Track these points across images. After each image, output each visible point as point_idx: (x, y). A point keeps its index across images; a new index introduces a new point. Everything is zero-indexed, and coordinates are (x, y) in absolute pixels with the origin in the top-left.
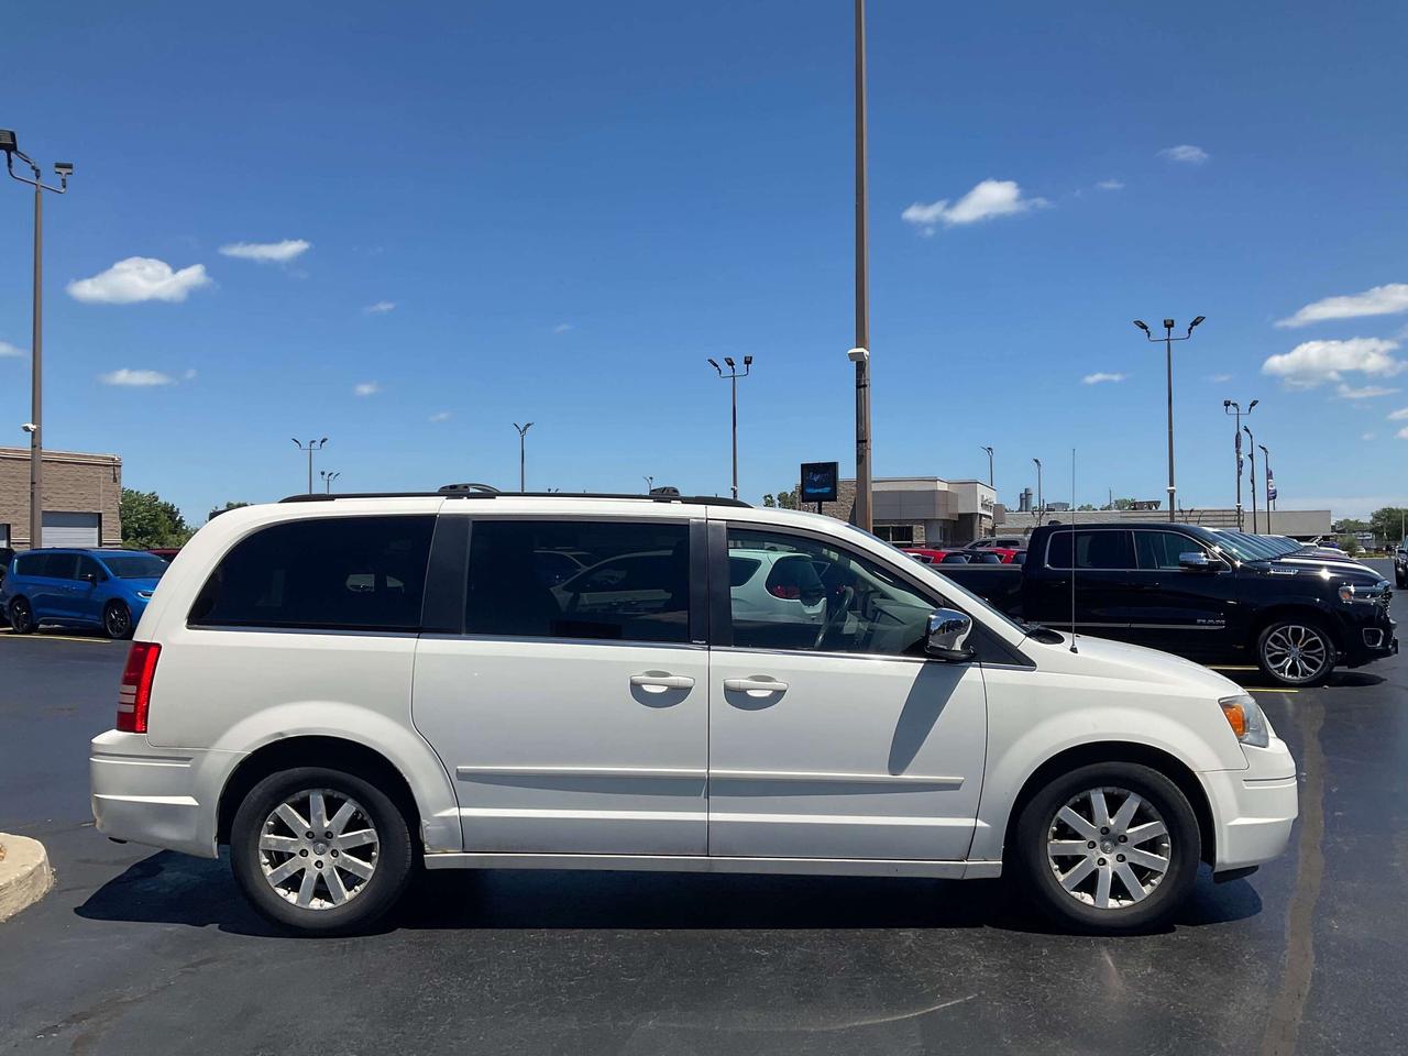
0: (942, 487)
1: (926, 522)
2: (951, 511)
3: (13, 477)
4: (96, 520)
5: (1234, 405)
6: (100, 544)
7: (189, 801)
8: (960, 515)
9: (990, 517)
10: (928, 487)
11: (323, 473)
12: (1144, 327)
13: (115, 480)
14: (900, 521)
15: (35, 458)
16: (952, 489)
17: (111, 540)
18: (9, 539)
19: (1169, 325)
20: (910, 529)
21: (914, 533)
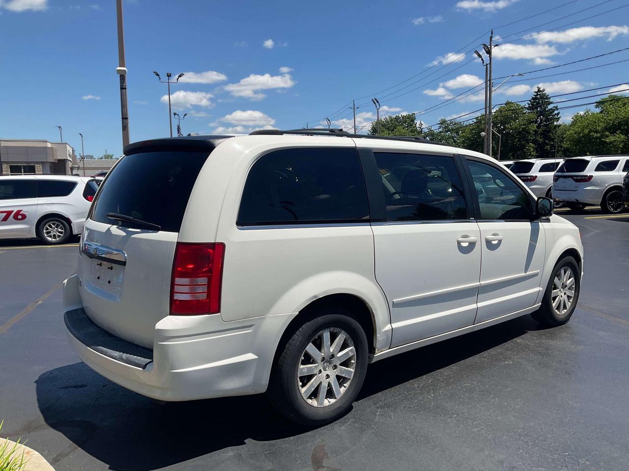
0: (49, 145)
1: (42, 163)
2: (55, 158)
5: (178, 115)
7: (250, 356)
8: (59, 160)
9: (71, 161)
10: (42, 145)
12: (158, 75)
14: (27, 163)
16: (54, 146)
19: (169, 76)
20: (34, 167)
21: (36, 169)
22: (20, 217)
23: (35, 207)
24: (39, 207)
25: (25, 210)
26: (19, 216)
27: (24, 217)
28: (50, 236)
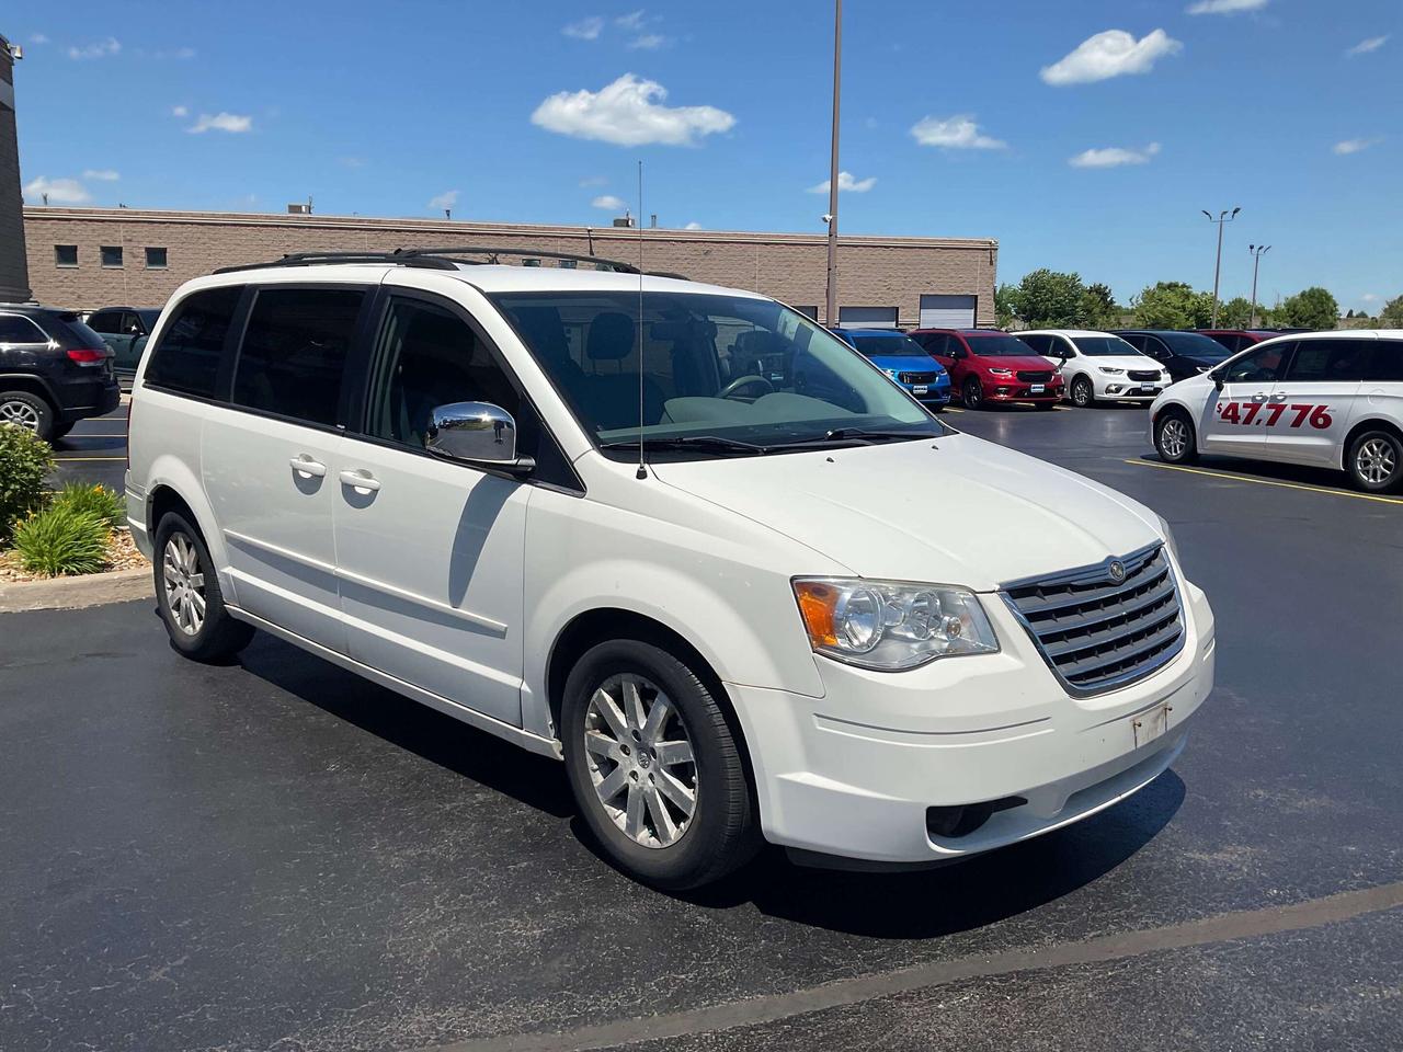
3: (903, 264)
4: (972, 302)
6: (975, 325)
11: (1252, 247)
13: (991, 263)
15: (832, 243)
17: (985, 321)
18: (897, 322)
22: (1321, 421)
23: (1350, 401)
24: (1358, 402)
25: (1332, 407)
26: (1319, 419)
27: (1328, 421)
28: (1366, 472)
